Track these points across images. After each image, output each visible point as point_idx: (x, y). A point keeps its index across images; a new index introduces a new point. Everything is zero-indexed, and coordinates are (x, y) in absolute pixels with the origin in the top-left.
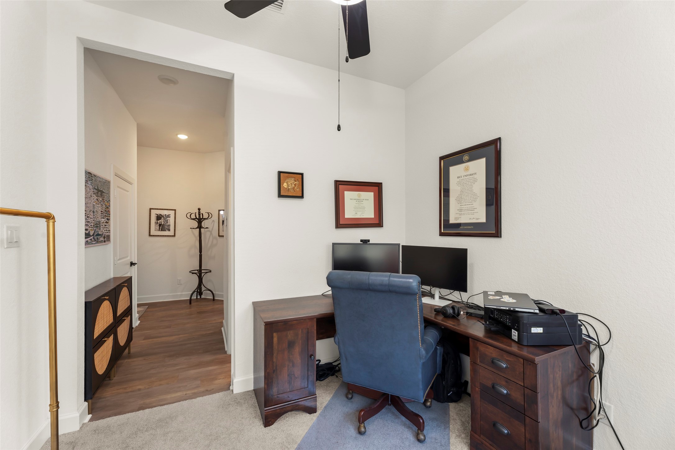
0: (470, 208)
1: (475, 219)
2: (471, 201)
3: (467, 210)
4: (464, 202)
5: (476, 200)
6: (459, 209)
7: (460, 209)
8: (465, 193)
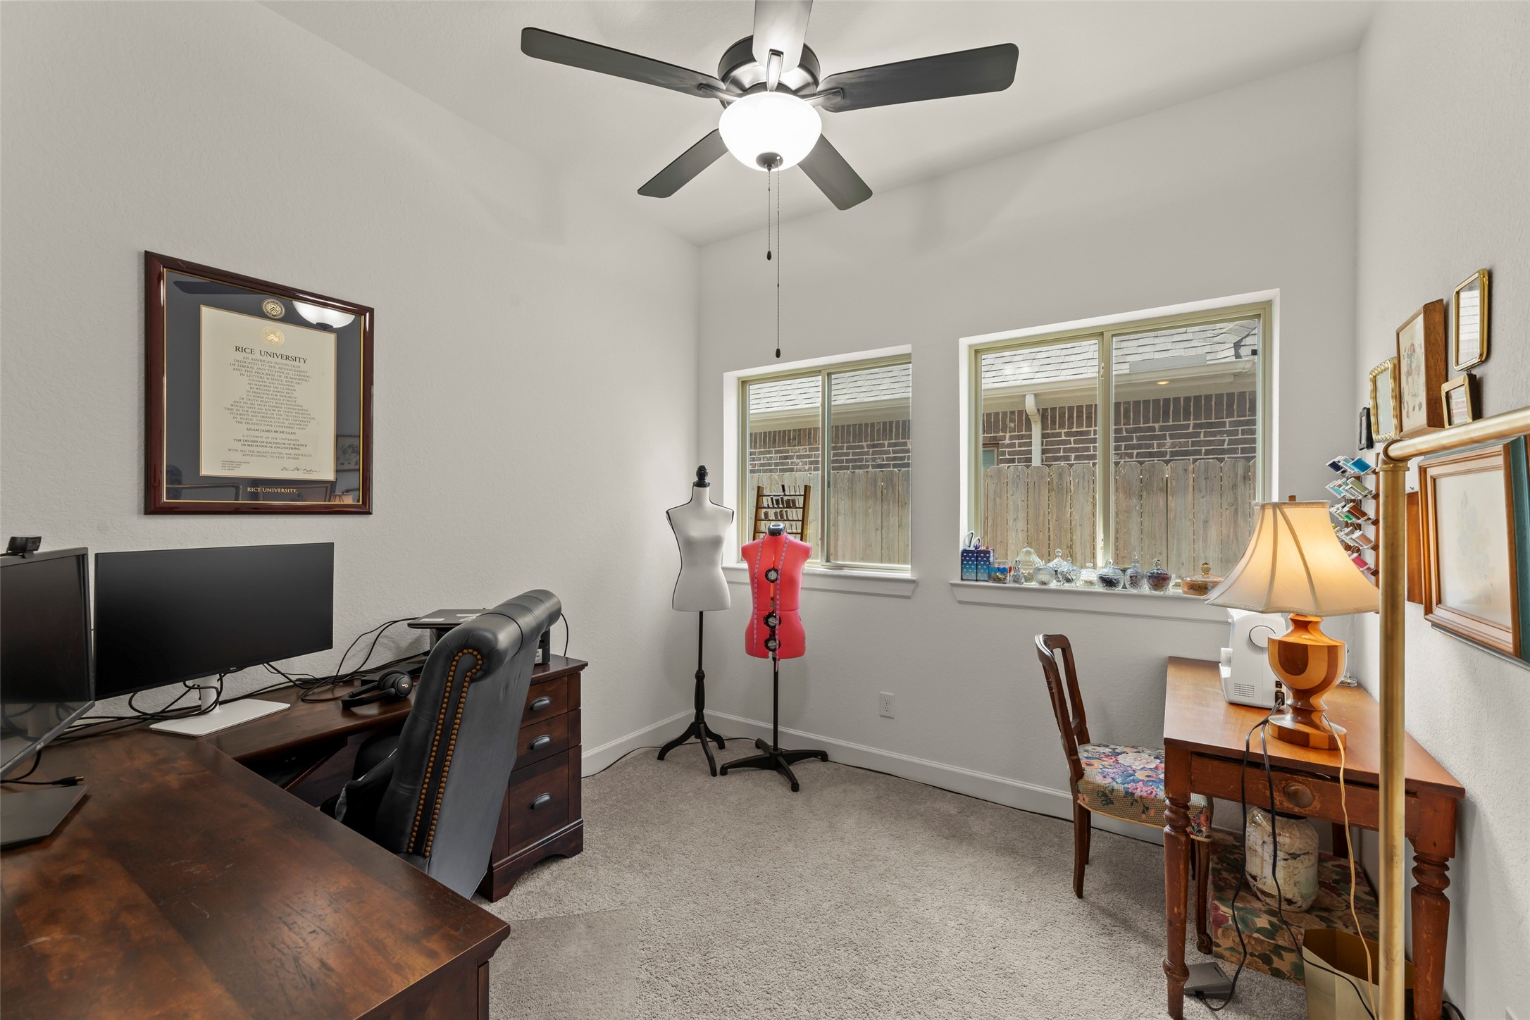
0: (284, 442)
1: (301, 472)
2: (286, 425)
3: (274, 446)
4: (263, 423)
5: (307, 425)
6: (242, 439)
7: (246, 438)
8: (264, 400)
